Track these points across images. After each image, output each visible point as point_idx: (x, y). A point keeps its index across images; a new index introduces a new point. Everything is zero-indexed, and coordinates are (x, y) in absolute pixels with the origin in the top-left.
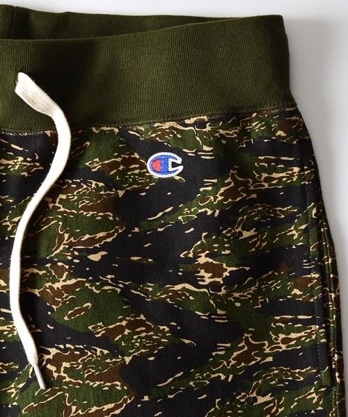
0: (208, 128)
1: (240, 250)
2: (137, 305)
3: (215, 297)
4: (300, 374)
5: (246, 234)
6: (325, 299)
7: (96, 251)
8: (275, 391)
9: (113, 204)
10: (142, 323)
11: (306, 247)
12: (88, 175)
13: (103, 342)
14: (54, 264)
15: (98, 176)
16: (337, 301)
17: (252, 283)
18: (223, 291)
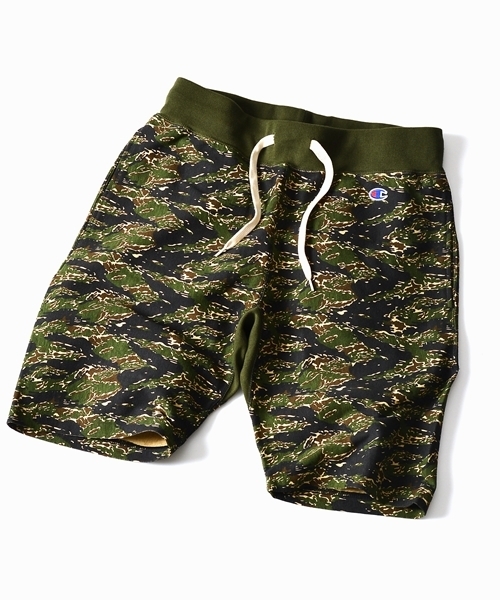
0: (402, 178)
1: (413, 238)
2: (361, 258)
3: (399, 259)
4: (437, 302)
5: (416, 232)
6: (452, 268)
7: (343, 230)
8: (424, 308)
9: (351, 209)
10: (363, 266)
11: (445, 242)
12: (340, 195)
13: (344, 272)
14: (321, 234)
15: (345, 195)
16: (458, 269)
17: (417, 256)
18: (403, 257)
